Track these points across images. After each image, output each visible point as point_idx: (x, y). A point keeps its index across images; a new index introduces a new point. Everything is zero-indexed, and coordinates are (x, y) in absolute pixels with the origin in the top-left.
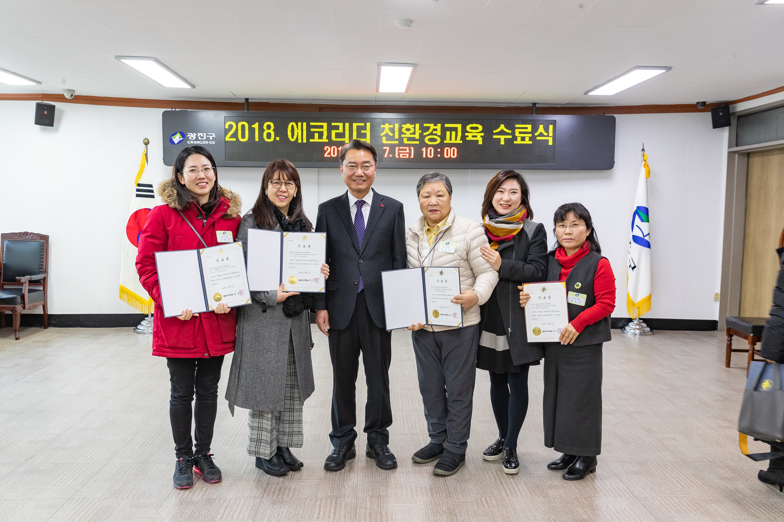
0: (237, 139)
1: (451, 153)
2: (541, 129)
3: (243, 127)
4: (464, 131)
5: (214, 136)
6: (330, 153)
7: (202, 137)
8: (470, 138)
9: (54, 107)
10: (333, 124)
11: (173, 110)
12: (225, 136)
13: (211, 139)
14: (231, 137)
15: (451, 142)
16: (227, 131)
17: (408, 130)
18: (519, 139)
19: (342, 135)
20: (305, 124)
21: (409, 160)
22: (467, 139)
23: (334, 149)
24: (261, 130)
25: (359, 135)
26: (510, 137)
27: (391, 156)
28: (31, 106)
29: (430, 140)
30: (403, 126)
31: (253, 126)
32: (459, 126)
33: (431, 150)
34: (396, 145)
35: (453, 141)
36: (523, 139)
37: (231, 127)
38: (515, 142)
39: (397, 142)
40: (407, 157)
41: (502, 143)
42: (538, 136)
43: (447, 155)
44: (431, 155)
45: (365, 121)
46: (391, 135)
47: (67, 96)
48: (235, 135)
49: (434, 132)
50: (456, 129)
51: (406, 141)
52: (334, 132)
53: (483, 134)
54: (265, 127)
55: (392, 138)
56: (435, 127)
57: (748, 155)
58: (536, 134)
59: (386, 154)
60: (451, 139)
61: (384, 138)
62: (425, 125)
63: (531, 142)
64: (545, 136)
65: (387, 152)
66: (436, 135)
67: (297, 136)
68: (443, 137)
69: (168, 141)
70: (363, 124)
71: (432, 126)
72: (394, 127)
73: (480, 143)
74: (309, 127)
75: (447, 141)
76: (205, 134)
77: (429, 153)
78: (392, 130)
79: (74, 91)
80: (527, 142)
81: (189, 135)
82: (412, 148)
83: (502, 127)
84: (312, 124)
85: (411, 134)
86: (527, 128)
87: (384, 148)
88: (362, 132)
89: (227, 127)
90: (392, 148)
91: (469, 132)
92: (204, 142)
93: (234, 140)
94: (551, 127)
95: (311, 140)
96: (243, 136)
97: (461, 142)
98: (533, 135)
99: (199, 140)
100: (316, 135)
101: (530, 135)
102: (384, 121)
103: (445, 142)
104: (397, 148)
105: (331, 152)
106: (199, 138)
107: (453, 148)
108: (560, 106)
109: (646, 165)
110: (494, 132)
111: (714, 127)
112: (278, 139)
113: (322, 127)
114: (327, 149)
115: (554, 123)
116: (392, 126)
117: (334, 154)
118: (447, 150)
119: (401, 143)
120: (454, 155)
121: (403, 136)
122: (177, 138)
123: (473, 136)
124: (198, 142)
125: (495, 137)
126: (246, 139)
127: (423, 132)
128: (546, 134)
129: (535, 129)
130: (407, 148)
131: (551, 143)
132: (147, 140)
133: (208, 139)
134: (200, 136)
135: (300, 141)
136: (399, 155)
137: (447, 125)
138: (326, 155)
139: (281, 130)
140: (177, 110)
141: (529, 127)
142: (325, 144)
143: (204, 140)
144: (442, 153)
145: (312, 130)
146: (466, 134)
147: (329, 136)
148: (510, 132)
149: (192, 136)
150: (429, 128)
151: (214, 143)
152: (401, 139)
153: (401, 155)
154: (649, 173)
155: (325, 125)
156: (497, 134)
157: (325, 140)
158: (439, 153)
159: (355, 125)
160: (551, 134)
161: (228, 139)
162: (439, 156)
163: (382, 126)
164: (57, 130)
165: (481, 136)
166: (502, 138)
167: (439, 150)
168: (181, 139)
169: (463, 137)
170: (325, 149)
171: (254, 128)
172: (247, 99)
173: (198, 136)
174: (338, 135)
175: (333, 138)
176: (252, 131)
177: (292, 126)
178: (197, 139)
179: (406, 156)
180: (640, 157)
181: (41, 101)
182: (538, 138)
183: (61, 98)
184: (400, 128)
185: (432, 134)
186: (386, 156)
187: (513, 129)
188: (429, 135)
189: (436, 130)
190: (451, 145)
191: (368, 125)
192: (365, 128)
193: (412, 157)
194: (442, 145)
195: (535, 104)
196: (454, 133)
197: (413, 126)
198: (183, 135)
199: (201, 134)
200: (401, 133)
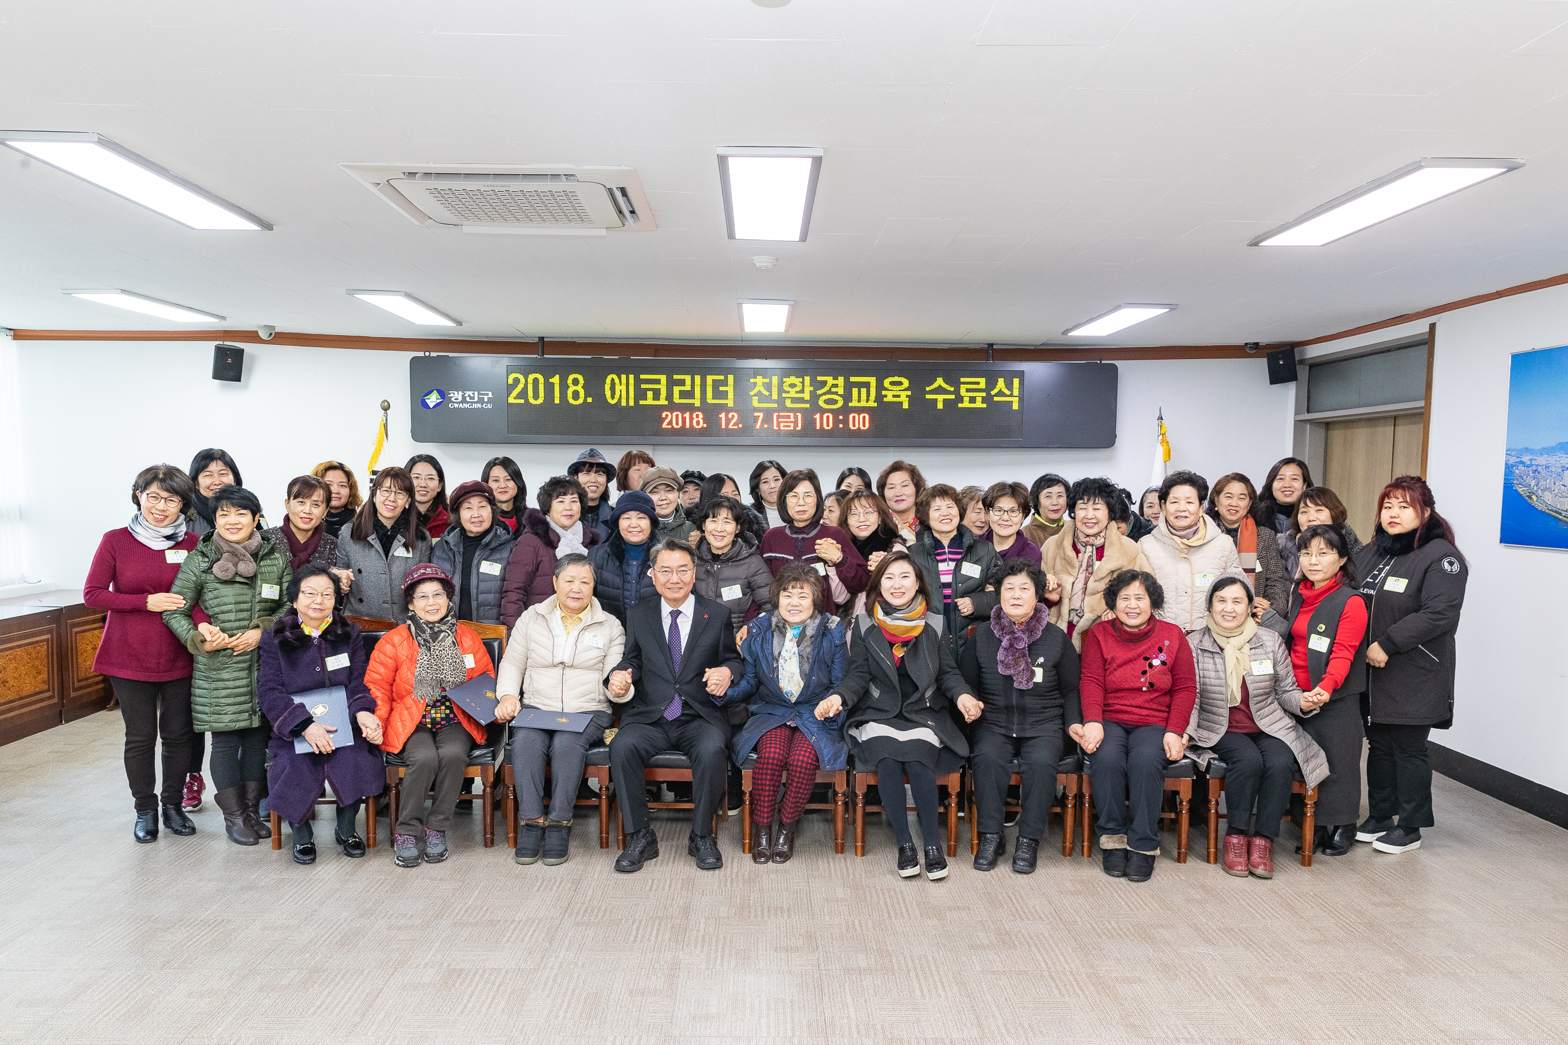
0: (526, 400)
1: (860, 422)
2: (1001, 383)
3: (536, 381)
4: (880, 387)
5: (490, 395)
6: (670, 423)
7: (471, 398)
8: (889, 398)
9: (243, 350)
10: (676, 377)
11: (427, 354)
12: (508, 396)
13: (486, 400)
14: (517, 398)
15: (859, 405)
16: (510, 388)
17: (793, 386)
18: (966, 399)
19: (690, 394)
20: (631, 377)
21: (793, 434)
22: (885, 399)
23: (677, 416)
24: (564, 387)
25: (717, 394)
26: (953, 397)
27: (766, 426)
28: (208, 349)
29: (827, 402)
30: (785, 380)
31: (551, 380)
32: (872, 380)
33: (828, 417)
34: (774, 410)
35: (863, 404)
36: (973, 400)
37: (517, 381)
38: (960, 405)
39: (776, 405)
40: (792, 428)
41: (940, 406)
42: (996, 395)
43: (854, 425)
44: (828, 425)
45: (726, 372)
46: (767, 393)
47: (264, 335)
48: (523, 394)
49: (833, 390)
50: (867, 385)
51: (788, 404)
52: (676, 390)
53: (909, 393)
54: (570, 381)
55: (768, 399)
56: (835, 382)
57: (1328, 425)
58: (993, 393)
59: (759, 423)
60: (859, 401)
61: (755, 400)
62: (819, 378)
63: (985, 406)
64: (1006, 396)
65: (760, 421)
66: (836, 393)
67: (620, 395)
68: (847, 397)
69: (419, 403)
70: (722, 377)
71: (830, 380)
72: (771, 382)
73: (906, 406)
74: (638, 382)
75: (854, 403)
76: (476, 393)
77: (825, 422)
78: (768, 387)
79: (273, 327)
80: (979, 404)
81: (452, 395)
82: (799, 415)
83: (940, 382)
84: (642, 377)
85: (797, 392)
86: (978, 383)
87: (756, 414)
88: (721, 388)
89: (510, 381)
90: (768, 413)
91: (887, 390)
92: (475, 406)
93: (522, 401)
94: (1016, 381)
95: (642, 402)
96: (536, 396)
97: (875, 405)
98: (989, 394)
99: (468, 402)
100: (650, 394)
101: (984, 394)
102: (757, 372)
103: (850, 404)
104: (775, 415)
105: (671, 420)
106: (468, 399)
107: (862, 416)
108: (1032, 348)
109: (1165, 442)
110: (928, 389)
111: (1273, 381)
112: (590, 400)
113: (658, 382)
114: (667, 416)
115: (1021, 375)
116: (767, 380)
117: (677, 424)
118: (854, 417)
119: (782, 408)
120: (864, 425)
121: (784, 395)
122: (433, 399)
123: (894, 396)
124: (466, 406)
125: (928, 396)
126: (540, 401)
127: (816, 389)
128: (1008, 392)
129: (991, 384)
130: (792, 415)
131: (1015, 406)
132: (386, 404)
133: (481, 401)
134: (469, 395)
135: (624, 403)
136: (779, 423)
137: (853, 379)
138: (664, 426)
139: (594, 387)
140: (433, 354)
141: (982, 381)
142: (663, 408)
143: (475, 402)
144: (846, 422)
145: (643, 386)
146: (884, 393)
147: (670, 396)
148: (952, 389)
149: (456, 396)
150: (825, 383)
151: (489, 406)
152: (781, 401)
153: (782, 425)
154: (1168, 454)
155: (663, 378)
156: (932, 392)
157: (663, 401)
158: (841, 421)
159: (710, 379)
160: (1016, 392)
161: (511, 400)
162: (841, 426)
163: (752, 380)
164: (246, 386)
165: (907, 396)
166: (940, 398)
167: (841, 417)
168: (439, 401)
169: (879, 398)
170: (664, 416)
171: (553, 384)
172: (542, 339)
173: (466, 395)
174: (683, 394)
175: (677, 399)
176: (549, 388)
177: (613, 380)
178: (464, 401)
179: (790, 426)
180: (1156, 428)
181: (221, 343)
182: (996, 399)
183: (252, 337)
184: (781, 383)
185: (829, 392)
186: (758, 426)
187: (957, 385)
188: (825, 394)
189: (836, 386)
190: (859, 410)
191: (731, 378)
192: (725, 383)
193: (799, 428)
194: (846, 410)
195: (991, 345)
196: (864, 391)
197: (801, 380)
198: (442, 394)
199: (471, 393)
200: (781, 390)
